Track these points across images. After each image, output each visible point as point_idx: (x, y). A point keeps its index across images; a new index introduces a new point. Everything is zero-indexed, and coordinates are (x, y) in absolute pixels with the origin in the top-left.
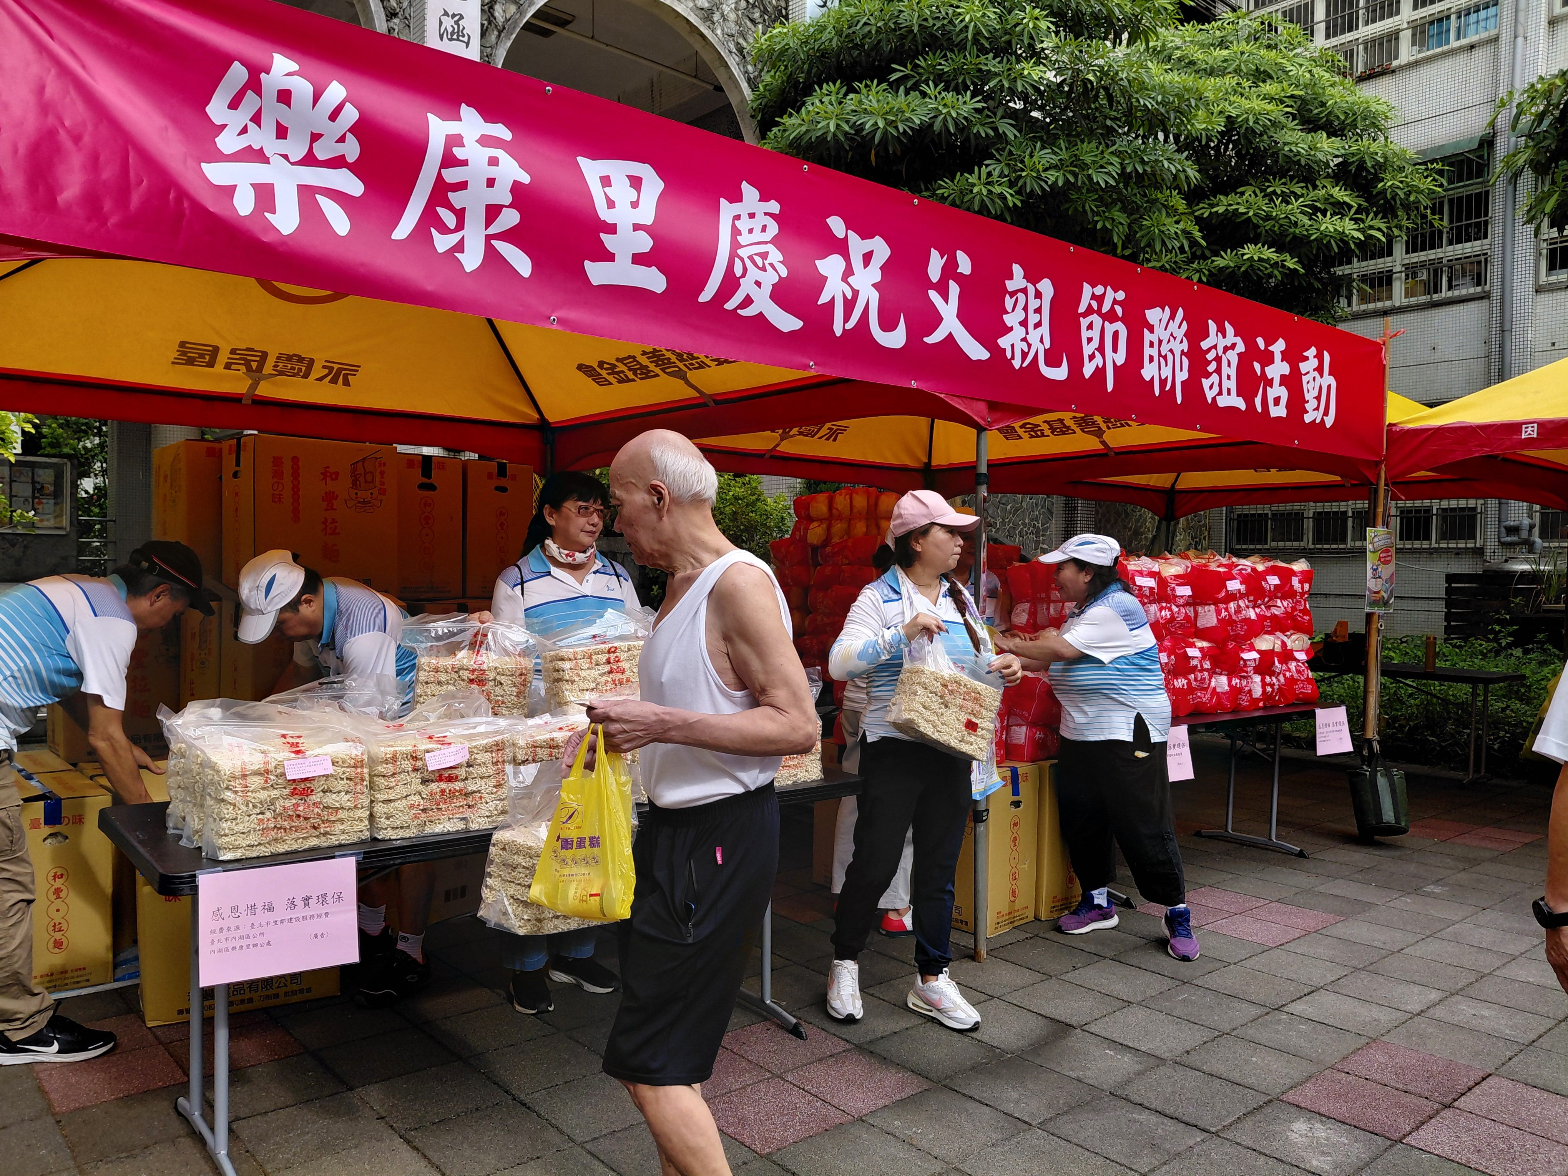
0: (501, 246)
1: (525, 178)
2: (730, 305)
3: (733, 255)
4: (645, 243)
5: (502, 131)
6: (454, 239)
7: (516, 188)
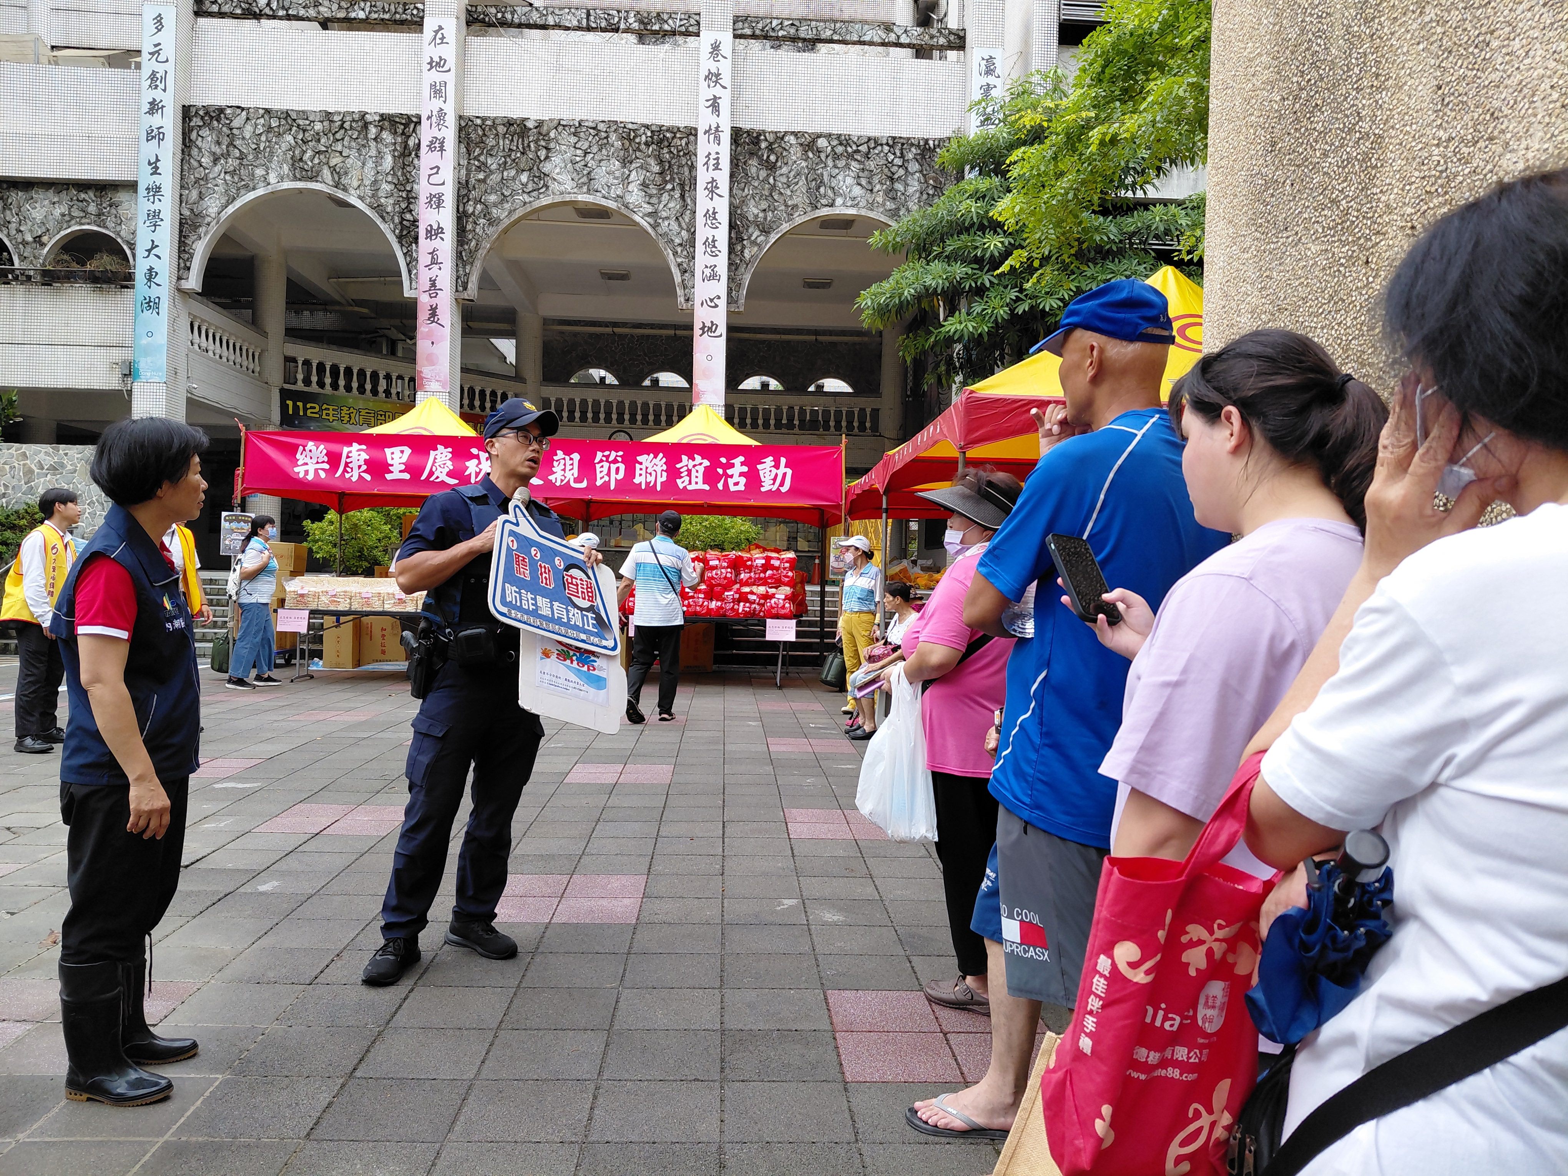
0: (362, 474)
1: (368, 457)
2: (431, 479)
3: (433, 465)
4: (403, 467)
5: (364, 447)
6: (350, 475)
7: (365, 461)
